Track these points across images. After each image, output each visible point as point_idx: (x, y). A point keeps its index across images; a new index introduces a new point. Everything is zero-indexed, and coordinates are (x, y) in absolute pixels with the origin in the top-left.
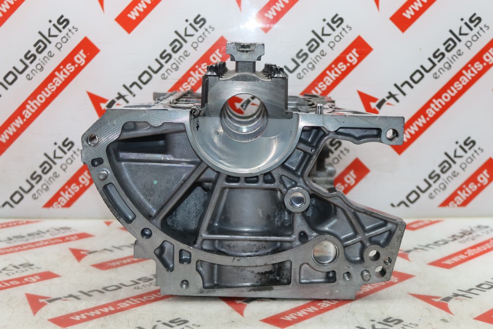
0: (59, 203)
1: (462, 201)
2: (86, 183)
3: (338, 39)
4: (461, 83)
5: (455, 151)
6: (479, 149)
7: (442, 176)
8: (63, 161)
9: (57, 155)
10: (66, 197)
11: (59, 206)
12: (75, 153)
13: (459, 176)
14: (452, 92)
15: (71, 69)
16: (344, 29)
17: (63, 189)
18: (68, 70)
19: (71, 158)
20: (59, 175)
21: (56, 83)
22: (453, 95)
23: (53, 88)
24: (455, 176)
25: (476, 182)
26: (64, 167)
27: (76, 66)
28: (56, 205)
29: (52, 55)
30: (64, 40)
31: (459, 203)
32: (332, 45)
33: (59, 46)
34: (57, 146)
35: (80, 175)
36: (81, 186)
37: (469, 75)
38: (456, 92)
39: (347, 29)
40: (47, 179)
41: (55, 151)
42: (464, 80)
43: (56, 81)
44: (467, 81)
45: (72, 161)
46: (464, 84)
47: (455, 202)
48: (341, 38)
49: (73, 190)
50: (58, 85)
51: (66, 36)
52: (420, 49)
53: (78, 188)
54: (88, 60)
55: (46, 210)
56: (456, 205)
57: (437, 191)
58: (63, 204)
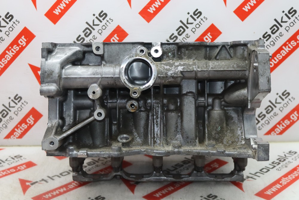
0: (15, 136)
1: (280, 131)
2: (32, 123)
3: (198, 26)
4: (281, 55)
5: (276, 100)
6: (292, 98)
7: (267, 115)
8: (15, 109)
9: (11, 105)
10: (19, 132)
11: (15, 137)
12: (23, 104)
13: (278, 115)
14: (275, 61)
15: (17, 49)
16: (202, 20)
17: (17, 127)
18: (15, 50)
19: (21, 107)
20: (13, 118)
21: (7, 58)
22: (276, 62)
23: (5, 62)
24: (275, 115)
25: (289, 119)
26: (16, 113)
27: (20, 46)
28: (13, 137)
29: (3, 40)
30: (11, 29)
31: (278, 133)
32: (194, 30)
33: (7, 33)
34: (11, 99)
35: (27, 118)
36: (28, 125)
37: (287, 49)
38: (277, 60)
39: (204, 20)
40: (6, 121)
41: (9, 103)
42: (284, 53)
43: (7, 57)
44: (286, 53)
45: (21, 109)
46: (283, 55)
47: (275, 132)
48: (200, 26)
49: (23, 128)
50: (9, 60)
51: (12, 27)
52: (254, 33)
53: (26, 127)
54: (28, 43)
55: (6, 140)
56: (275, 134)
57: (263, 125)
58: (17, 137)
